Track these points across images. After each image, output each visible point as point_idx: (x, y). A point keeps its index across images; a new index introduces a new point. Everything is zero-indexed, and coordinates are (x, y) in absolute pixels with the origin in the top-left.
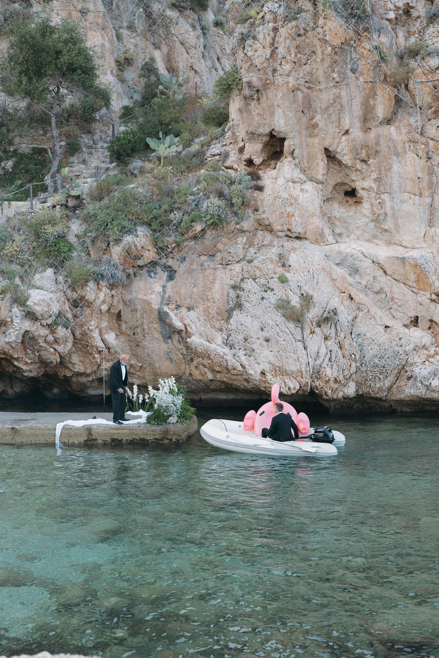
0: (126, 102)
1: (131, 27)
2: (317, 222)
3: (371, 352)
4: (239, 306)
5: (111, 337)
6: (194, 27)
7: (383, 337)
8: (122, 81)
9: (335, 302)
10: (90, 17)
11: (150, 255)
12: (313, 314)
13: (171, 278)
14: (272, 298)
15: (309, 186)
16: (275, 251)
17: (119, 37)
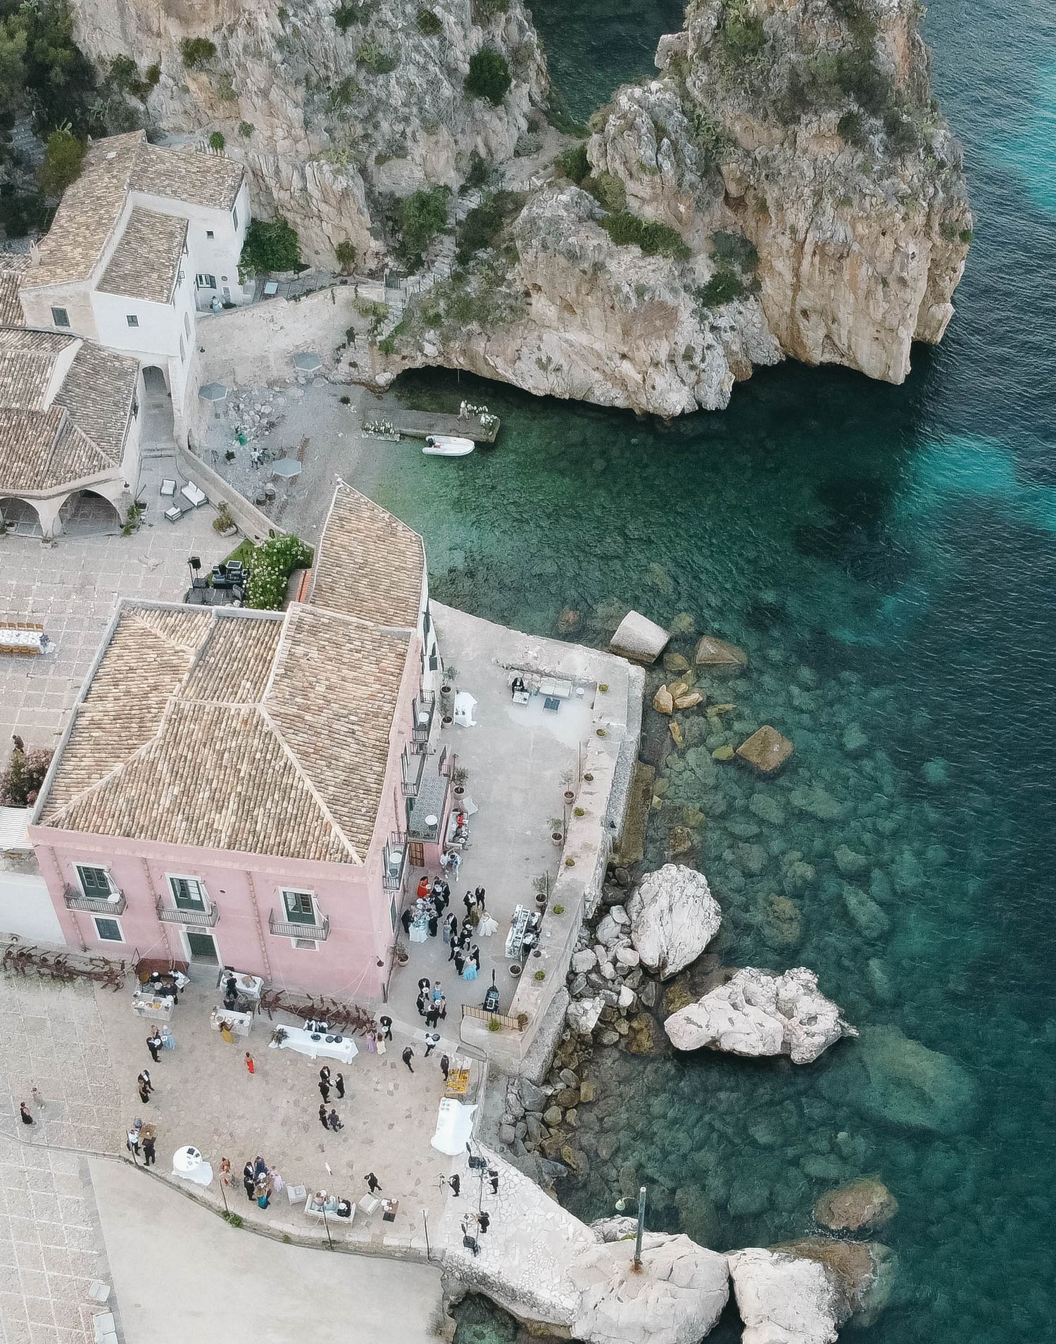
0: (462, 182)
1: (463, 131)
2: (555, 324)
3: (576, 382)
4: (519, 358)
5: (461, 360)
6: (501, 119)
7: (582, 376)
8: (458, 169)
9: (562, 361)
10: (440, 145)
11: (479, 330)
12: (552, 367)
13: (489, 340)
14: (534, 357)
15: (553, 308)
16: (536, 333)
17: (456, 142)
